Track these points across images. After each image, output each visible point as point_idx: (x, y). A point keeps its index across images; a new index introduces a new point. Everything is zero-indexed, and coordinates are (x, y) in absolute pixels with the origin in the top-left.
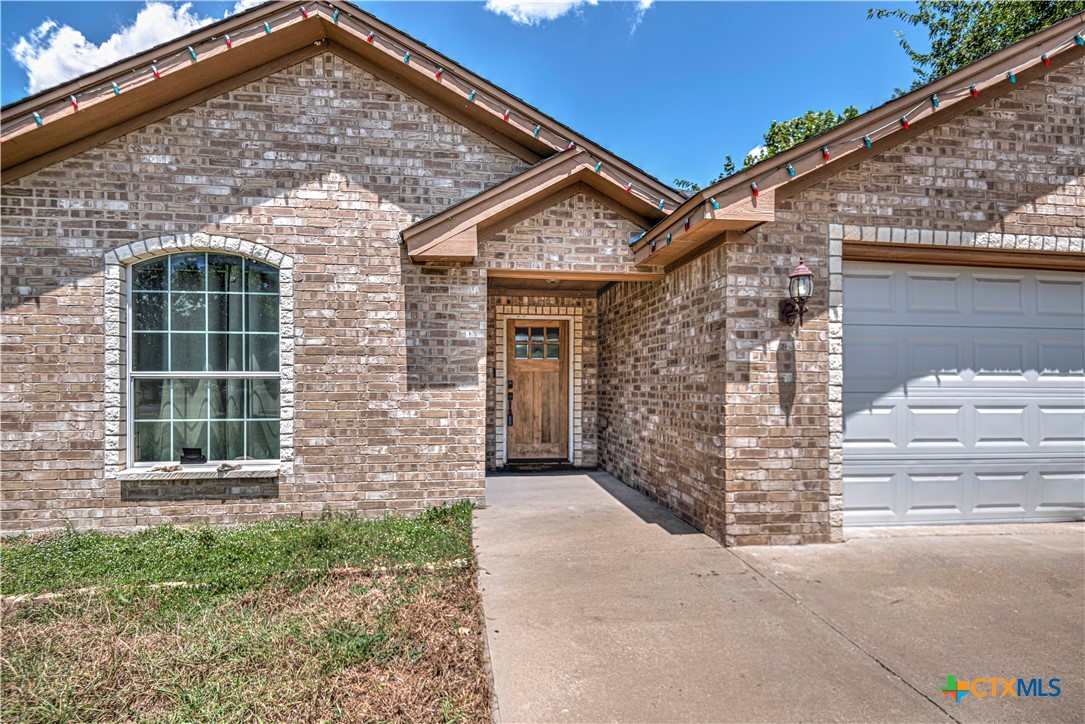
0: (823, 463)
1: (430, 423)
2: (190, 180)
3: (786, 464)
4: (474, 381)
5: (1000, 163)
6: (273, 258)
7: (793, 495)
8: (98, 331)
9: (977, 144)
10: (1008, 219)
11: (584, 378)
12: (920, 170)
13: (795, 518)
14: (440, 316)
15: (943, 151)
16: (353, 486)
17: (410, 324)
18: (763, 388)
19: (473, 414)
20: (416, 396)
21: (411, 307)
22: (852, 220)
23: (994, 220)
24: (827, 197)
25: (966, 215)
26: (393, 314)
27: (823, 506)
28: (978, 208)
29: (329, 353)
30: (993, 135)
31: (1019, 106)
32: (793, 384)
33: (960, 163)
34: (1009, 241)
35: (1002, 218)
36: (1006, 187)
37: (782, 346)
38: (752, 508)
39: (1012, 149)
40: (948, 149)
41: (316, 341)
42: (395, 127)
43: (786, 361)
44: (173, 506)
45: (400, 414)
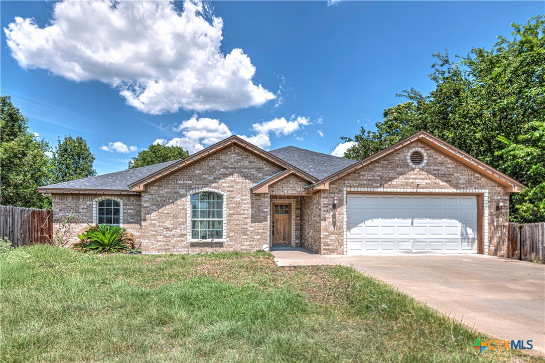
0: (342, 238)
1: (257, 231)
2: (205, 176)
3: (334, 238)
4: (267, 221)
5: (383, 173)
6: (222, 193)
7: (336, 245)
8: (186, 210)
9: (378, 169)
10: (385, 185)
11: (296, 220)
12: (364, 175)
13: (336, 249)
14: (259, 206)
15: (370, 171)
16: (239, 245)
17: (252, 208)
18: (329, 222)
19: (266, 229)
20: (253, 225)
21: (252, 204)
22: (348, 187)
23: (382, 185)
24: (343, 182)
25: (375, 185)
26: (248, 205)
27: (342, 247)
28: (378, 183)
29: (234, 214)
30: (381, 167)
31: (388, 160)
32: (336, 221)
33: (374, 173)
34: (385, 190)
35: (383, 185)
36: (384, 178)
37: (333, 213)
38: (327, 247)
39: (386, 169)
40: (371, 170)
41: (232, 212)
42: (249, 162)
43: (334, 216)
44: (201, 248)
45: (250, 229)
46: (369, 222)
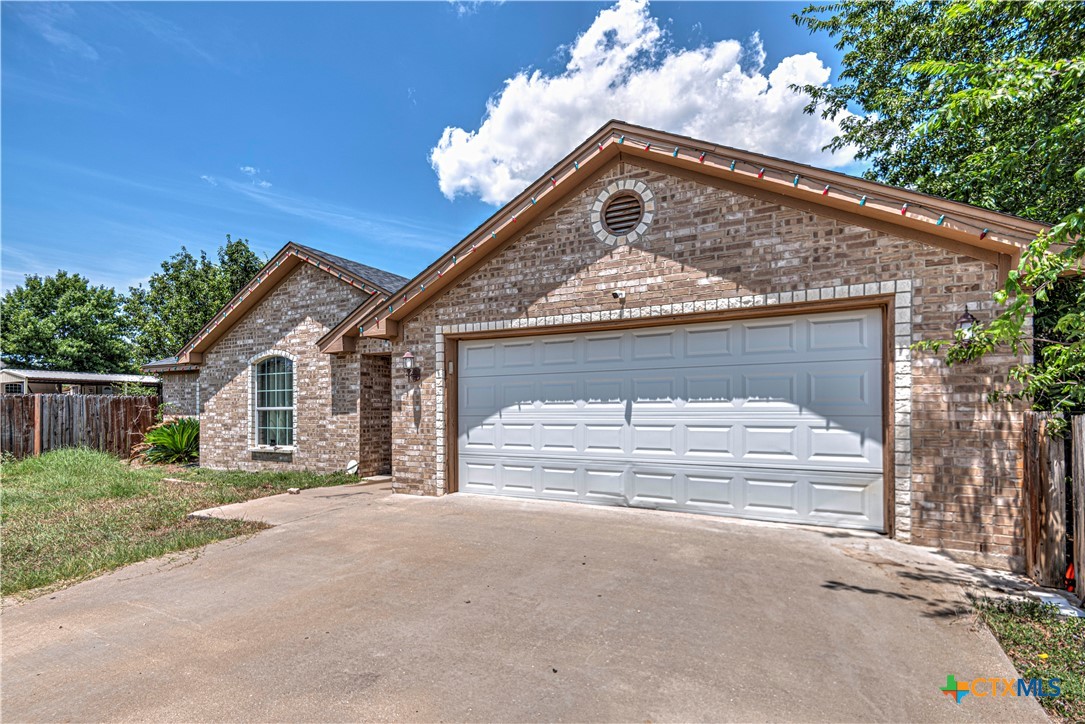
0: (434, 454)
1: (340, 431)
2: (268, 328)
3: (417, 453)
4: (355, 411)
5: (526, 275)
6: (291, 357)
7: (420, 470)
8: (246, 392)
9: (512, 266)
10: (530, 309)
12: (480, 289)
13: (421, 482)
14: (343, 379)
15: (493, 275)
16: (314, 460)
17: (333, 384)
18: (407, 414)
19: (355, 427)
20: (335, 418)
21: (333, 375)
22: (446, 323)
23: (522, 310)
24: (434, 312)
25: (505, 310)
26: (327, 379)
27: (434, 477)
28: (512, 305)
29: (307, 399)
30: (522, 259)
31: (538, 236)
32: (420, 411)
33: (502, 280)
34: (532, 321)
35: (526, 309)
36: (529, 290)
37: (415, 392)
38: (403, 475)
39: (533, 264)
40: (495, 273)
41: (304, 393)
42: (328, 291)
43: (417, 400)
44: (264, 463)
45: (329, 427)
46: (511, 413)
